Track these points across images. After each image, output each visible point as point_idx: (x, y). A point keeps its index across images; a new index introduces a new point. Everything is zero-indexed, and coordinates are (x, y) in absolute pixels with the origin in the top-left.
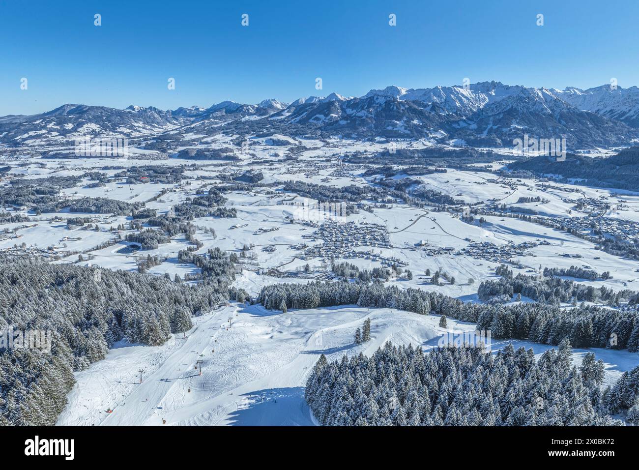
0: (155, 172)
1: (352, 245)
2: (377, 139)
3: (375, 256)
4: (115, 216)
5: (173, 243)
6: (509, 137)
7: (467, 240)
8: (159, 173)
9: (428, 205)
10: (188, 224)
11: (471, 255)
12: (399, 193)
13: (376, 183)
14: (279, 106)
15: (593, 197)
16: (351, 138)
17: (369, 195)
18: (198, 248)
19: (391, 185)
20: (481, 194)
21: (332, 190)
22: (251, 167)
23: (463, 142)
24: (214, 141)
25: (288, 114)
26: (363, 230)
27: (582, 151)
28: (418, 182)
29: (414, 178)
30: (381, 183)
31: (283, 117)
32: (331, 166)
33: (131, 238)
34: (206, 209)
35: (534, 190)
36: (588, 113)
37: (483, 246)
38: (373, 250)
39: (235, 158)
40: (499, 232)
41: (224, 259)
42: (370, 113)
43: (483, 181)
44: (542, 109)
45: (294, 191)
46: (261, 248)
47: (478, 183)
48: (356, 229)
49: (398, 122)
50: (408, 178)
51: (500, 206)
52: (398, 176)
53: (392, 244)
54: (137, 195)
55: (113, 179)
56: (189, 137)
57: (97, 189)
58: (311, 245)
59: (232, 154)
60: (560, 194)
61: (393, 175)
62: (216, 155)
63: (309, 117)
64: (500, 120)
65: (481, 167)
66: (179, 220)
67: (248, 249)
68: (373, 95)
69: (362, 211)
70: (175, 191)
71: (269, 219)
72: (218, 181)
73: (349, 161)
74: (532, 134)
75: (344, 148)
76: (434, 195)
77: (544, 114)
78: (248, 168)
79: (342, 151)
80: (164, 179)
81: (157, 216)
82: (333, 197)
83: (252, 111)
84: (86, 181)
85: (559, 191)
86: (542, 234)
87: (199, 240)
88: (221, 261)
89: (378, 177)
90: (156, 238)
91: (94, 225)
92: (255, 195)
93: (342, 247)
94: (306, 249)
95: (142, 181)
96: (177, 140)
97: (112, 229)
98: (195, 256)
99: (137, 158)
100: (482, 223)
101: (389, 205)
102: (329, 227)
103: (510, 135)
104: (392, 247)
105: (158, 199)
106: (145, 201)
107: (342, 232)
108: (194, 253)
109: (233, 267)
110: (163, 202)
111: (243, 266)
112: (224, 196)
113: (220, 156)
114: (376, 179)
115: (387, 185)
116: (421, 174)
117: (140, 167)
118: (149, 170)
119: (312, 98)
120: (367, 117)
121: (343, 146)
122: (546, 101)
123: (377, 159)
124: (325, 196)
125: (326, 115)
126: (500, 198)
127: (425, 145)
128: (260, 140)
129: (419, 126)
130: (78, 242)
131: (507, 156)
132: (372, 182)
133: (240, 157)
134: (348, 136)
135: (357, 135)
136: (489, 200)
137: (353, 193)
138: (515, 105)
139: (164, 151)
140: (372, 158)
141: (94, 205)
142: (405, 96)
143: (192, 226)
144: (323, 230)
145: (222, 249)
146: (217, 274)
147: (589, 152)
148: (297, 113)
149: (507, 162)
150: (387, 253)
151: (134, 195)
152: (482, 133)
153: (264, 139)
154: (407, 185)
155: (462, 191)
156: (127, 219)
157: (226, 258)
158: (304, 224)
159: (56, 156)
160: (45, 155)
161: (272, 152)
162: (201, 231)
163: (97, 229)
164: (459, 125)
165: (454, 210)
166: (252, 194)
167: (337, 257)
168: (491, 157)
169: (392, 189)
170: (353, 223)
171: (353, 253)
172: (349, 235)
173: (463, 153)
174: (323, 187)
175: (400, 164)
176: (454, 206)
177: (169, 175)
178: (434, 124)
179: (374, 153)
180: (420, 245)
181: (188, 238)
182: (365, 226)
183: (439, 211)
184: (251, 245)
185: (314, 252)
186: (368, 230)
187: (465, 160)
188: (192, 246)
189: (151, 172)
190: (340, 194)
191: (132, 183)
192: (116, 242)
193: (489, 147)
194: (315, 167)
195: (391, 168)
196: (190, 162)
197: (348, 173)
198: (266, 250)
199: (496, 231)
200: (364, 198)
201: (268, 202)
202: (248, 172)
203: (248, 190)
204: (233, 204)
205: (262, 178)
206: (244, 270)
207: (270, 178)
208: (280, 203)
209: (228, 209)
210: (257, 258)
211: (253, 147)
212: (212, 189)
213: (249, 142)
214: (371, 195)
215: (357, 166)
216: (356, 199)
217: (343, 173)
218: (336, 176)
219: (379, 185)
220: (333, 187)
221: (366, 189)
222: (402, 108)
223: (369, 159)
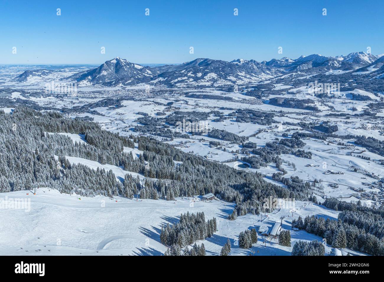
0: (254, 115)
4: (232, 143)
5: (268, 168)
8: (256, 116)
10: (277, 157)
18: (284, 174)
24: (299, 92)
31: (367, 73)
33: (244, 160)
34: (290, 149)
39: (315, 109)
46: (327, 183)
54: (243, 131)
55: (228, 117)
56: (279, 87)
57: (219, 123)
58: (368, 190)
59: (312, 105)
62: (299, 104)
66: (272, 153)
67: (317, 182)
70: (267, 132)
71: (337, 165)
78: (326, 119)
80: (260, 121)
81: (257, 148)
84: (212, 117)
87: (285, 169)
88: (301, 185)
90: (259, 163)
91: (223, 147)
92: (328, 144)
94: (363, 192)
95: (245, 121)
96: (270, 89)
97: (232, 152)
98: (283, 178)
99: (240, 102)
105: (256, 136)
106: (248, 136)
108: (282, 176)
109: (307, 190)
110: (260, 138)
111: (314, 191)
113: (302, 105)
117: (244, 110)
118: (250, 113)
128: (341, 93)
130: (216, 156)
133: (320, 108)
139: (259, 97)
141: (221, 134)
143: (280, 159)
144: (382, 182)
145: (301, 178)
146: (298, 191)
151: (241, 130)
153: (345, 93)
156: (240, 147)
157: (303, 184)
158: (367, 174)
159: (193, 96)
160: (187, 95)
161: (351, 106)
162: (285, 164)
163: (224, 150)
166: (326, 142)
177: (263, 118)
181: (277, 167)
184: (320, 180)
185: (369, 196)
188: (281, 172)
189: (251, 115)
191: (239, 121)
192: (236, 160)
196: (278, 109)
198: (331, 185)
201: (339, 152)
202: (325, 122)
203: (323, 139)
204: (309, 149)
205: (337, 130)
206: (314, 194)
207: (344, 131)
208: (349, 154)
209: (305, 151)
210: (324, 189)
211: (332, 100)
212: (294, 134)
213: (329, 95)
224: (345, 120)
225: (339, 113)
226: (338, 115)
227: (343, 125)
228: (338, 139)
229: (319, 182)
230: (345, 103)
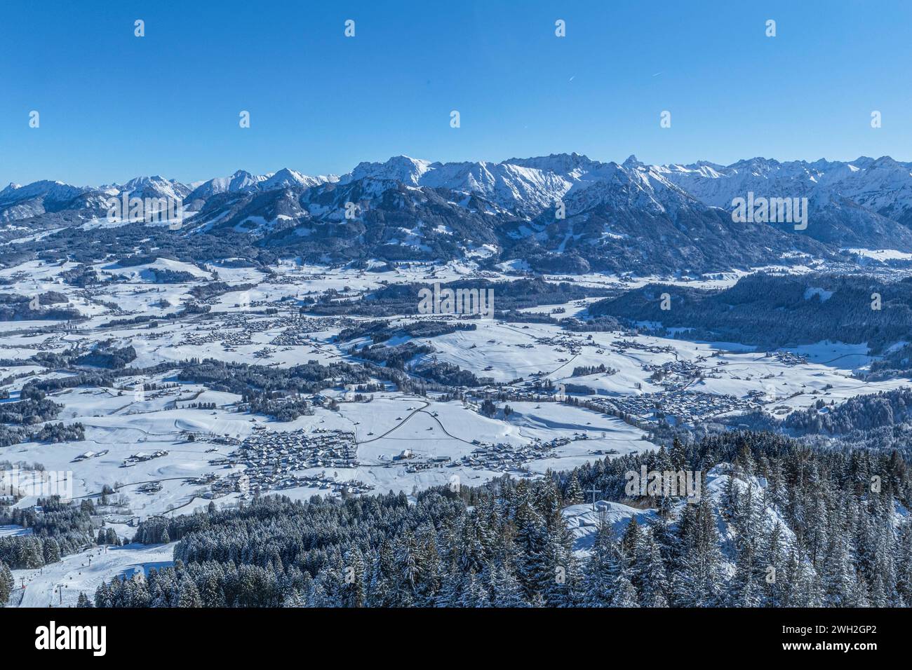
1: (292, 469)
2: (371, 263)
3: (326, 481)
6: (600, 254)
7: (475, 443)
9: (436, 390)
11: (471, 465)
14: (168, 191)
15: (686, 359)
16: (320, 263)
17: (337, 380)
18: (15, 501)
20: (522, 366)
21: (271, 374)
22: (109, 333)
23: (525, 265)
24: (20, 277)
25: (188, 215)
26: (315, 443)
27: (711, 275)
28: (425, 350)
29: (420, 342)
30: (365, 355)
32: (276, 324)
34: (22, 429)
35: (606, 352)
36: (718, 212)
37: (494, 450)
38: (324, 472)
39: (70, 315)
40: (529, 427)
41: (71, 510)
42: (356, 213)
43: (532, 342)
44: (650, 205)
45: (198, 380)
46: (135, 487)
47: (522, 346)
48: (305, 441)
49: (408, 231)
50: (410, 344)
51: (543, 385)
52: (396, 338)
53: (357, 460)
58: (223, 474)
59: (63, 306)
60: (640, 357)
62: (25, 308)
63: (233, 222)
64: (584, 224)
65: (541, 314)
67: (111, 492)
69: (319, 409)
71: (149, 438)
72: (38, 368)
73: (313, 312)
74: (636, 248)
75: (304, 285)
76: (447, 372)
77: (653, 214)
78: (102, 337)
79: (299, 290)
82: (272, 387)
85: (641, 351)
86: (584, 424)
88: (69, 513)
92: (119, 394)
93: (276, 473)
94: (215, 482)
98: (16, 511)
100: (508, 414)
101: (368, 395)
102: (257, 443)
103: (602, 250)
104: (356, 465)
107: (278, 449)
108: (12, 507)
109: (88, 519)
111: (105, 517)
114: (356, 347)
116: (432, 335)
120: (349, 221)
121: (304, 279)
122: (655, 192)
123: (367, 304)
124: (259, 386)
125: (269, 218)
126: (549, 370)
127: (458, 273)
128: (126, 271)
129: (447, 237)
131: (594, 289)
132: (349, 353)
133: (84, 311)
134: (313, 260)
135: (330, 256)
136: (532, 375)
137: (309, 377)
138: (606, 198)
140: (358, 302)
144: (248, 448)
146: (63, 531)
147: (721, 277)
148: (206, 213)
149: (592, 300)
150: (345, 476)
152: (557, 249)
153: (136, 270)
154: (406, 357)
155: (492, 362)
157: (74, 508)
158: (215, 441)
161: (155, 297)
164: (519, 233)
165: (474, 396)
166: (113, 390)
167: (266, 489)
168: (568, 293)
170: (300, 432)
171: (292, 481)
172: (289, 453)
173: (520, 286)
174: (256, 368)
176: (475, 390)
178: (473, 233)
179: (362, 292)
180: (401, 457)
182: (321, 434)
183: (446, 399)
185: (228, 486)
186: (323, 441)
187: (522, 300)
190: (285, 381)
193: (569, 273)
194: (244, 325)
197: (308, 337)
198: (144, 490)
199: (524, 425)
200: (328, 386)
201: (147, 406)
202: (102, 344)
203: (105, 384)
204: (74, 416)
205: (134, 357)
206: (106, 523)
207: (150, 356)
208: (171, 406)
209: (66, 425)
210: (129, 504)
211: (110, 288)
212: (25, 386)
213: (101, 278)
214: (340, 379)
215: (328, 321)
216: (313, 389)
217: (298, 336)
218: (285, 345)
219: (361, 359)
220: (276, 367)
221: (333, 369)
222: (415, 204)
223: (352, 305)
224: (149, 332)
225: (133, 317)
226: (130, 322)
227: (145, 343)
228: (140, 377)
229: (114, 490)
230: (141, 292)
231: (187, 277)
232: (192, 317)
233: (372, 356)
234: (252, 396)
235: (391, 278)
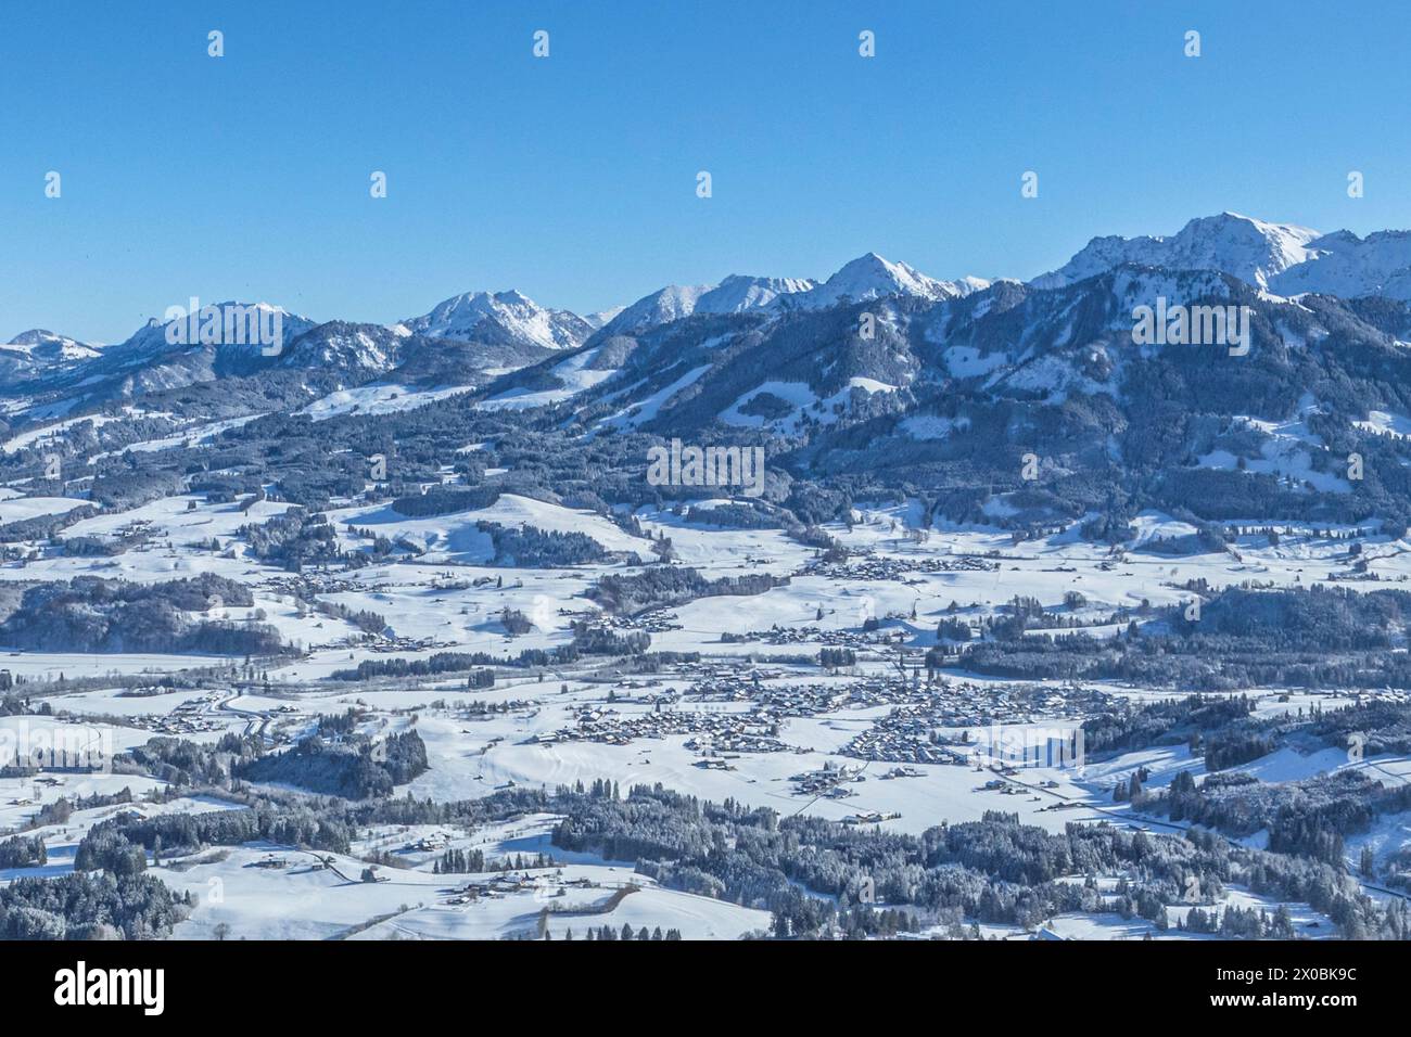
2: (1145, 525)
12: (1298, 868)
13: (1146, 807)
14: (539, 331)
16: (983, 521)
17: (1105, 882)
19: (1242, 817)
21: (859, 851)
22: (355, 697)
24: (134, 538)
25: (591, 379)
29: (1392, 773)
30: (1181, 806)
31: (559, 396)
32: (855, 696)
39: (254, 643)
42: (1095, 370)
45: (618, 851)
49: (1268, 427)
50: (1351, 776)
52: (1288, 757)
59: (237, 616)
61: (1253, 753)
62: (139, 620)
63: (717, 396)
68: (1106, 268)
72: (143, 784)
73: (969, 665)
75: (935, 585)
78: (333, 705)
83: (374, 358)
89: (1156, 768)
92: (368, 877)
112: (173, 881)
113: (165, 625)
114: (1143, 776)
115: (1220, 819)
119: (736, 286)
120: (1074, 393)
121: (930, 567)
123: (1148, 649)
124: (820, 885)
125: (825, 386)
128: (415, 530)
129: (1400, 448)
132: (1119, 796)
133: (292, 631)
134: (961, 511)
135: (1014, 501)
137: (998, 867)
140: (1115, 643)
142: (1302, 271)
148: (643, 374)
153: (440, 526)
154: (1350, 818)
161: (489, 603)
166: (351, 867)
169: (1255, 846)
174: (804, 827)
175: (1297, 680)
179: (1123, 613)
190: (913, 877)
195: (1240, 709)
197: (965, 740)
200: (1073, 904)
202: (331, 725)
203: (327, 841)
205: (422, 766)
207: (469, 767)
211: (369, 573)
212: (96, 830)
213: (346, 545)
214: (1113, 883)
215: (1024, 694)
216: (1020, 912)
217: (933, 735)
218: (890, 759)
219: (1166, 819)
220: (869, 827)
221: (1083, 844)
222: (1291, 342)
223: (1098, 650)
226: (418, 668)
227: (456, 727)
231: (584, 550)
232: (593, 664)
233: (1211, 809)
234: (808, 916)
235: (1218, 572)
